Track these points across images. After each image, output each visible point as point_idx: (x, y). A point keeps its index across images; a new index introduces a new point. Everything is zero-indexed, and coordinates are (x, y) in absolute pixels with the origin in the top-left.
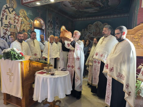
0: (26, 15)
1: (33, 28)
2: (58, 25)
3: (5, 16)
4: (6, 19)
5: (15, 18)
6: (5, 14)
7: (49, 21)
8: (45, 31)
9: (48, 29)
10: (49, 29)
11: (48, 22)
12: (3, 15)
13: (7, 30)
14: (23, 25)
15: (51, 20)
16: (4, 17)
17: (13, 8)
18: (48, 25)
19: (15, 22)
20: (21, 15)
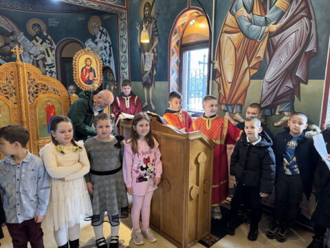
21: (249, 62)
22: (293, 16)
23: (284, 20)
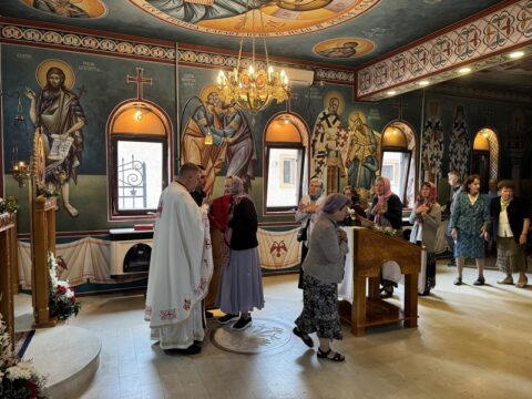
0: (364, 122)
1: (379, 150)
2: (462, 130)
3: (320, 136)
4: (322, 141)
5: (338, 135)
6: (321, 131)
7: (430, 124)
8: (414, 153)
9: (424, 147)
10: (428, 145)
11: (426, 128)
12: (317, 133)
13: (321, 163)
14: (356, 147)
15: (437, 120)
16: (319, 138)
17: (336, 114)
18: (424, 135)
19: (338, 143)
20: (351, 124)
21: (214, 163)
22: (242, 135)
23: (237, 137)
